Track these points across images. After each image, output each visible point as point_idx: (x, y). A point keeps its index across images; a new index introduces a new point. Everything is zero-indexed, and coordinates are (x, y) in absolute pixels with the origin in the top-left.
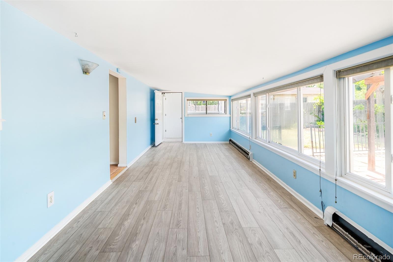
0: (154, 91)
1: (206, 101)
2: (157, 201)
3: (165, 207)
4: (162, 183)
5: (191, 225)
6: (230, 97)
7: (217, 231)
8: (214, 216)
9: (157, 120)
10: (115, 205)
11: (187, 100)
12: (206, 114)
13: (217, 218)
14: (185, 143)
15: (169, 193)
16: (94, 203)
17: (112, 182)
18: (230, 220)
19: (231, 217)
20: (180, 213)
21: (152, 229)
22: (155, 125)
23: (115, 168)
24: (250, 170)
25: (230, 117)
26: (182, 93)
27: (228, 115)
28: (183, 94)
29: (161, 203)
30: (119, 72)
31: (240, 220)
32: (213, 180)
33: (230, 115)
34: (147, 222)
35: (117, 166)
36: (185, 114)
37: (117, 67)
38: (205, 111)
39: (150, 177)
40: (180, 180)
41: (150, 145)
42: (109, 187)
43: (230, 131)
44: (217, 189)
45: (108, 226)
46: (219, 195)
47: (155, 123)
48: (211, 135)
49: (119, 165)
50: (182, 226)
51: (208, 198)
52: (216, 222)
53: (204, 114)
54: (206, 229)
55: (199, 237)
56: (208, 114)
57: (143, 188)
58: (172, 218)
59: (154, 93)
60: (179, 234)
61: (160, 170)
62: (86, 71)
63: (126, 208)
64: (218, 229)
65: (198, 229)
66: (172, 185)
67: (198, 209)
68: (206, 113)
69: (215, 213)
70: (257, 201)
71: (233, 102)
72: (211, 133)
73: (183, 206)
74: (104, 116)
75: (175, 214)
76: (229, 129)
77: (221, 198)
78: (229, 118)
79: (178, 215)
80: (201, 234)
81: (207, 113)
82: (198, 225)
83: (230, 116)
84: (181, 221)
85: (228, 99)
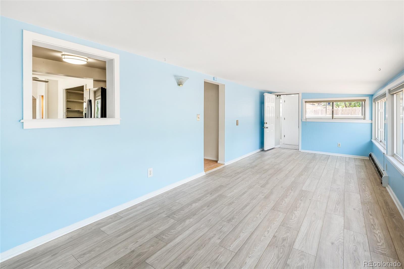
0: (264, 94)
1: (333, 103)
2: (228, 197)
3: (230, 204)
4: (245, 184)
5: (241, 225)
6: (372, 96)
7: (262, 239)
8: (271, 227)
9: (266, 124)
10: (196, 191)
11: (305, 101)
12: (332, 119)
13: (271, 229)
14: (302, 152)
15: (244, 193)
16: (185, 185)
17: (205, 173)
18: (285, 236)
19: (288, 234)
20: (240, 212)
21: (208, 215)
22: (264, 129)
23: (214, 164)
24: (370, 197)
25: (372, 124)
26: (298, 94)
27: (368, 121)
28: (301, 95)
29: (229, 200)
30: (215, 80)
31: (297, 240)
32: (302, 195)
33: (372, 120)
34: (209, 209)
35: (217, 162)
36: (302, 118)
37: (213, 76)
38: (331, 115)
39: (238, 177)
40: (263, 186)
41: (260, 149)
42: (201, 177)
43: (371, 144)
44: (298, 204)
45: (182, 202)
46: (296, 210)
47: (264, 126)
48: (339, 146)
49: (218, 162)
50: (232, 222)
51: (279, 209)
52: (268, 231)
53: (329, 119)
54: (252, 233)
55: (240, 236)
56: (335, 119)
57: (225, 184)
58: (230, 214)
59: (264, 96)
60: (225, 227)
61: (252, 173)
62: (180, 84)
63: (202, 195)
64: (264, 237)
65: (245, 230)
66: (252, 188)
67: (260, 215)
68: (332, 117)
69: (274, 225)
70: (342, 232)
71: (377, 102)
72: (339, 143)
73: (248, 207)
74: (198, 118)
75: (234, 211)
76: (369, 140)
77: (295, 214)
78: (369, 125)
79: (236, 213)
80: (244, 236)
81: (334, 117)
82: (248, 227)
83: (372, 122)
84: (235, 218)
85: (367, 99)
